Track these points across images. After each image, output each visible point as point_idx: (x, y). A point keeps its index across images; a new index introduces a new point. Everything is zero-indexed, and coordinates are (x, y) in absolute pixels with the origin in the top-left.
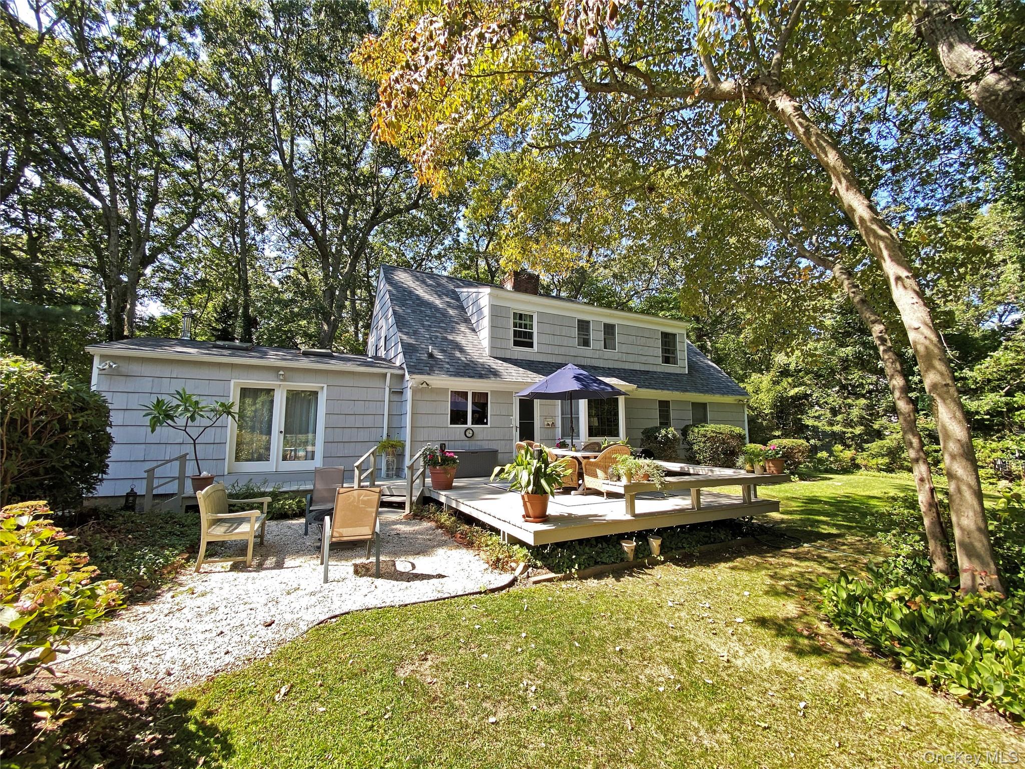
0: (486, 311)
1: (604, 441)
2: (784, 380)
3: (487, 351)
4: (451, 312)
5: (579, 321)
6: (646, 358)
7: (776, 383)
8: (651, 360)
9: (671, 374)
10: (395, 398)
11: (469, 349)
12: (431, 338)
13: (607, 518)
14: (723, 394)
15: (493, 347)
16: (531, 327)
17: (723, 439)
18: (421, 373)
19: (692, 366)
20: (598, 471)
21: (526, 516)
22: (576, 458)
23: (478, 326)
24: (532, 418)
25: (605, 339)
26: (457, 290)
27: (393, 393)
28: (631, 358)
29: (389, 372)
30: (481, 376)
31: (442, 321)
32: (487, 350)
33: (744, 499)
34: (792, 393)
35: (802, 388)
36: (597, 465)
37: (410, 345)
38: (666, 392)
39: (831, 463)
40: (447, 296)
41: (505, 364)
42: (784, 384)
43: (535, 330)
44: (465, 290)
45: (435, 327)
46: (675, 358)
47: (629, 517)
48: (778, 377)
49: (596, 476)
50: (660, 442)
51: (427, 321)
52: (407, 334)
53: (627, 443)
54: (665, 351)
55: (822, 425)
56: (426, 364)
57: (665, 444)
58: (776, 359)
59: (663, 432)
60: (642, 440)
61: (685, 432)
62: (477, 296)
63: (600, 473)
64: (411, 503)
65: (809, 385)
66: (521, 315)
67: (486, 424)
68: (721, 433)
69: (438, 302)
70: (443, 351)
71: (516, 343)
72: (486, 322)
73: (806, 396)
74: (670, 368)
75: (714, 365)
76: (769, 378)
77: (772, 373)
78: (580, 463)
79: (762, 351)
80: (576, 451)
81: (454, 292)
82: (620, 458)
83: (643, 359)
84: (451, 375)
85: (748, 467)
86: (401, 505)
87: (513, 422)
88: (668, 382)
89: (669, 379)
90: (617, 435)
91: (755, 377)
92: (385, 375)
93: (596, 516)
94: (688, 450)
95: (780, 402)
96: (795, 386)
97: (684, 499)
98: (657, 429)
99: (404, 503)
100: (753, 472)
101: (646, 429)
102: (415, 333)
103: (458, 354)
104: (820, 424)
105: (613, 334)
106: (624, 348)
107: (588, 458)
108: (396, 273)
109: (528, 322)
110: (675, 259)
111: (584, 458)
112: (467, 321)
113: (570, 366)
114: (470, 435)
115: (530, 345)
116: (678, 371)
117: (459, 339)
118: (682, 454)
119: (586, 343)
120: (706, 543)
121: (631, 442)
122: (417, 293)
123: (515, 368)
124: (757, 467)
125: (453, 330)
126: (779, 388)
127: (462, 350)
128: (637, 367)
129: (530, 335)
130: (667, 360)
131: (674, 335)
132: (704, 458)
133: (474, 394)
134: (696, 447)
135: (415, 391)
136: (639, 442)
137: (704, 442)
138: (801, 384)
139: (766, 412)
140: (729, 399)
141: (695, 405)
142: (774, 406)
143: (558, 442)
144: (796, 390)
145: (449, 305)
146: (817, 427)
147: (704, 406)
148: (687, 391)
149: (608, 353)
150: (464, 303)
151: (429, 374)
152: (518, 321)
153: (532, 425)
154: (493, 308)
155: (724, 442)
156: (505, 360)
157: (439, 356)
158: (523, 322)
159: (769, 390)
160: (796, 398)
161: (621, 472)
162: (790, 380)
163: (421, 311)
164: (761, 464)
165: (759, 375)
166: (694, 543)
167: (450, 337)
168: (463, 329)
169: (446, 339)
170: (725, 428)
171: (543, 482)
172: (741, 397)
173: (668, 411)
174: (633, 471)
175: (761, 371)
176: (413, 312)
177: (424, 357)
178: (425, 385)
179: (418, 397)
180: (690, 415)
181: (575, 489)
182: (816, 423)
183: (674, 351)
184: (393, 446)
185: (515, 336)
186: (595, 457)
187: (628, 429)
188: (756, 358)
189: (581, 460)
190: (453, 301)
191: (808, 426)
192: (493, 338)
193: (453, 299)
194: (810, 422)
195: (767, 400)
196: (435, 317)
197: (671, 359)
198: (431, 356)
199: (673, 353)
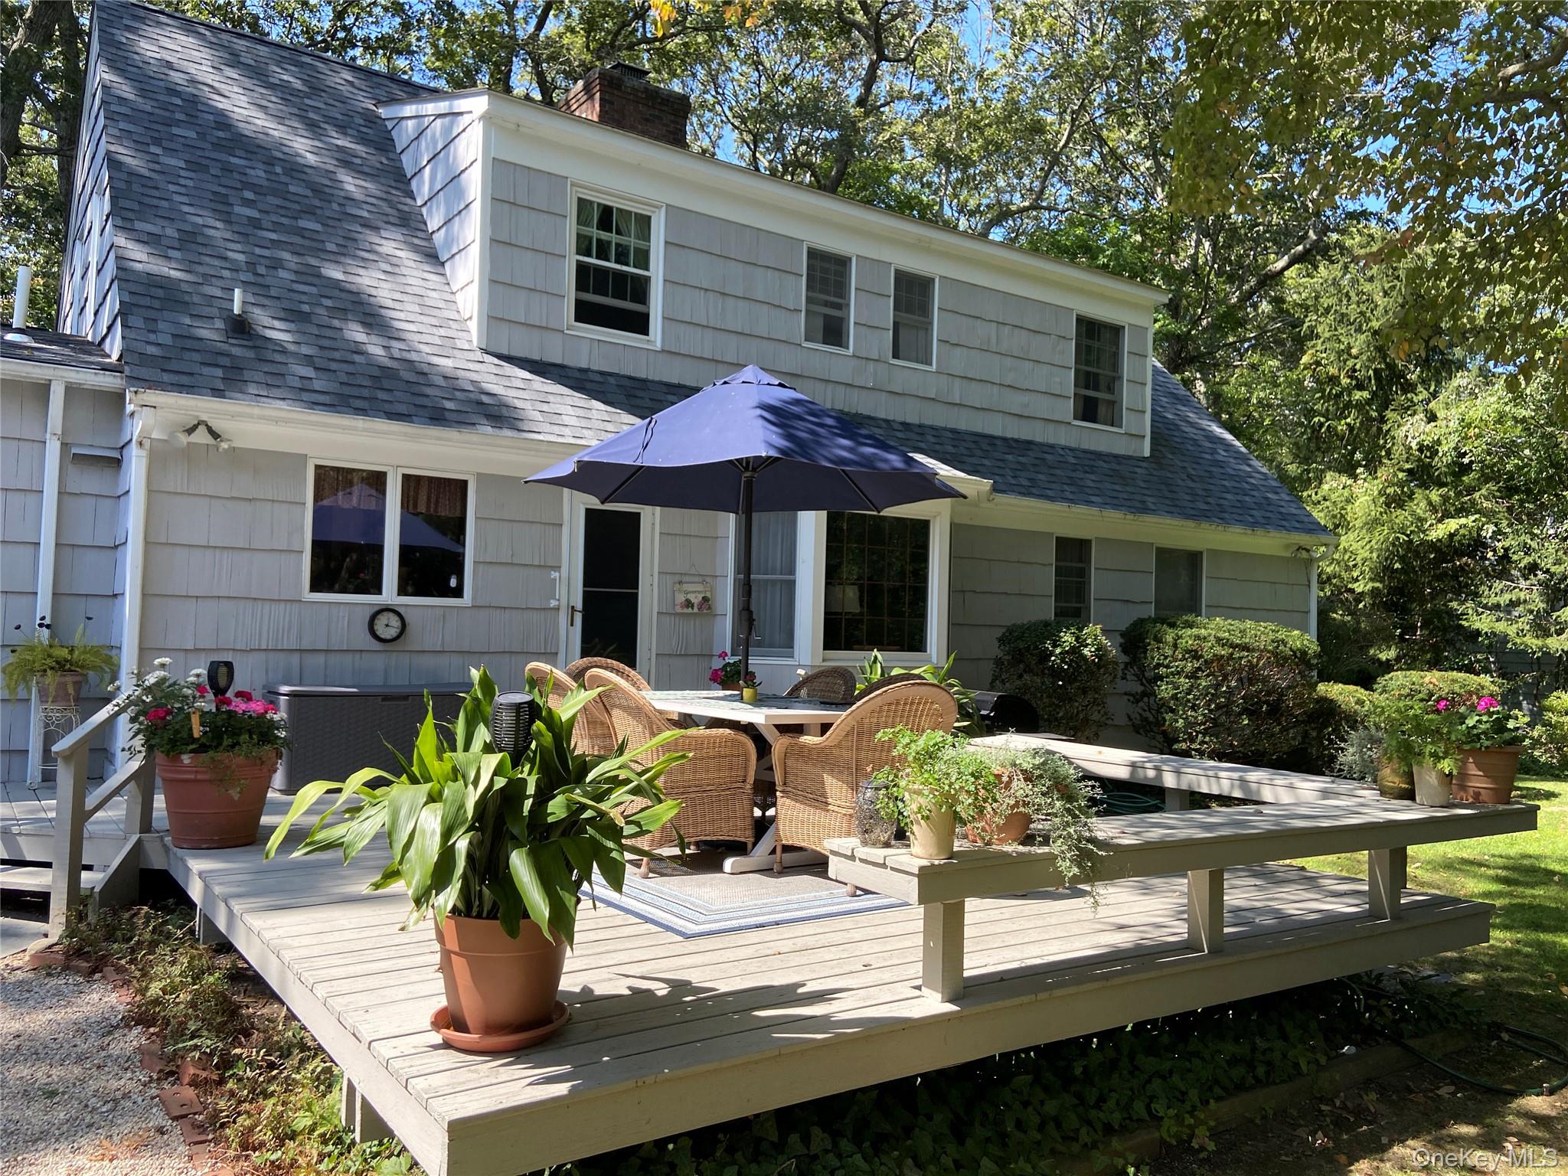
0: (474, 183)
1: (871, 663)
2: (1419, 494)
3: (474, 333)
4: (350, 184)
5: (813, 254)
6: (1025, 398)
7: (1395, 502)
8: (1042, 407)
9: (1098, 455)
10: (89, 481)
11: (406, 317)
12: (251, 266)
13: (840, 1009)
14: (1254, 525)
15: (494, 319)
16: (643, 259)
17: (1252, 667)
18: (187, 387)
19: (1164, 434)
20: (829, 780)
21: (449, 1020)
22: (749, 729)
23: (449, 241)
24: (631, 578)
25: (896, 325)
26: (382, 112)
27: (75, 459)
28: (977, 395)
29: (59, 378)
30: (438, 417)
31: (310, 212)
32: (473, 326)
33: (1372, 895)
34: (1440, 531)
35: (1469, 521)
36: (823, 758)
37: (153, 282)
38: (1081, 510)
39: (1536, 742)
40: (342, 129)
41: (538, 383)
42: (1419, 505)
43: (657, 272)
44: (409, 110)
45: (277, 227)
46: (1114, 405)
47: (933, 1004)
48: (1401, 484)
49: (818, 800)
50: (1056, 673)
51: (247, 203)
52: (150, 240)
53: (950, 674)
54: (1087, 379)
55: (1517, 631)
56: (213, 357)
57: (1070, 678)
58: (1400, 433)
59: (1068, 638)
60: (998, 662)
61: (1135, 641)
62: (447, 130)
63: (834, 787)
64: (77, 898)
65: (1489, 515)
66: (606, 212)
67: (458, 592)
68: (1245, 648)
69: (302, 146)
70: (294, 316)
71: (586, 313)
72: (472, 230)
73: (1476, 545)
74: (1096, 437)
75: (1229, 437)
76: (1375, 487)
77: (1383, 473)
78: (763, 746)
79: (1360, 406)
80: (759, 701)
81: (372, 120)
82: (910, 743)
83: (1016, 402)
84: (314, 405)
85: (1391, 777)
86: (33, 905)
87: (561, 592)
88: (1089, 480)
89: (1092, 470)
90: (915, 642)
91: (1333, 483)
92: (43, 390)
93: (787, 995)
94: (1136, 698)
95: (1402, 559)
96: (1447, 515)
97: (1147, 890)
98: (1049, 630)
99: (45, 897)
100: (1409, 795)
101: (1011, 630)
102: (190, 241)
103: (356, 333)
104: (1512, 631)
105: (925, 309)
106: (959, 361)
107: (797, 729)
108: (152, 31)
109: (632, 241)
110: (1124, 123)
111: (784, 729)
112: (410, 223)
113: (749, 373)
114: (391, 633)
115: (639, 324)
116: (1121, 447)
117: (369, 280)
118: (1119, 709)
119: (833, 332)
120: (1240, 1087)
121: (961, 668)
122: (222, 104)
123: (579, 398)
124: (1428, 779)
125: (348, 248)
126: (1401, 516)
127: (373, 318)
128: (996, 426)
129: (639, 289)
130: (1088, 410)
131: (1116, 330)
132: (1189, 724)
133: (411, 483)
134: (1165, 690)
135: (160, 458)
136: (988, 670)
137: (1193, 676)
138: (1462, 511)
139: (1359, 587)
140: (1270, 543)
141: (1165, 556)
142: (1383, 571)
143: (718, 664)
144: (1452, 525)
145: (346, 161)
146: (1504, 639)
147: (1194, 559)
148: (1144, 509)
149: (907, 374)
150: (406, 160)
151: (218, 393)
152: (595, 233)
153: (631, 603)
154: (499, 169)
155: (1252, 675)
156: (539, 368)
157: (279, 333)
158: (613, 237)
159: (1373, 524)
160: (1449, 549)
161: (912, 806)
162: (1435, 495)
163: (227, 169)
164: (1446, 765)
165: (1344, 479)
166: (1194, 1095)
167: (335, 273)
168: (388, 247)
169: (312, 275)
170: (1260, 632)
171: (519, 863)
172: (1303, 539)
173: (1083, 574)
174: (965, 806)
175: (1348, 468)
176: (194, 166)
177: (210, 333)
178: (201, 437)
179: (175, 480)
180: (1147, 588)
181: (739, 849)
182: (1501, 627)
183: (1112, 383)
184: (61, 666)
185: (581, 285)
186: (825, 728)
187: (955, 626)
188: (1342, 427)
189: (771, 735)
190: (360, 149)
191: (1478, 633)
192: (496, 283)
193: (363, 140)
194: (1484, 623)
195: (1364, 554)
196: (285, 195)
197: (1102, 410)
198: (240, 327)
199: (1110, 389)
